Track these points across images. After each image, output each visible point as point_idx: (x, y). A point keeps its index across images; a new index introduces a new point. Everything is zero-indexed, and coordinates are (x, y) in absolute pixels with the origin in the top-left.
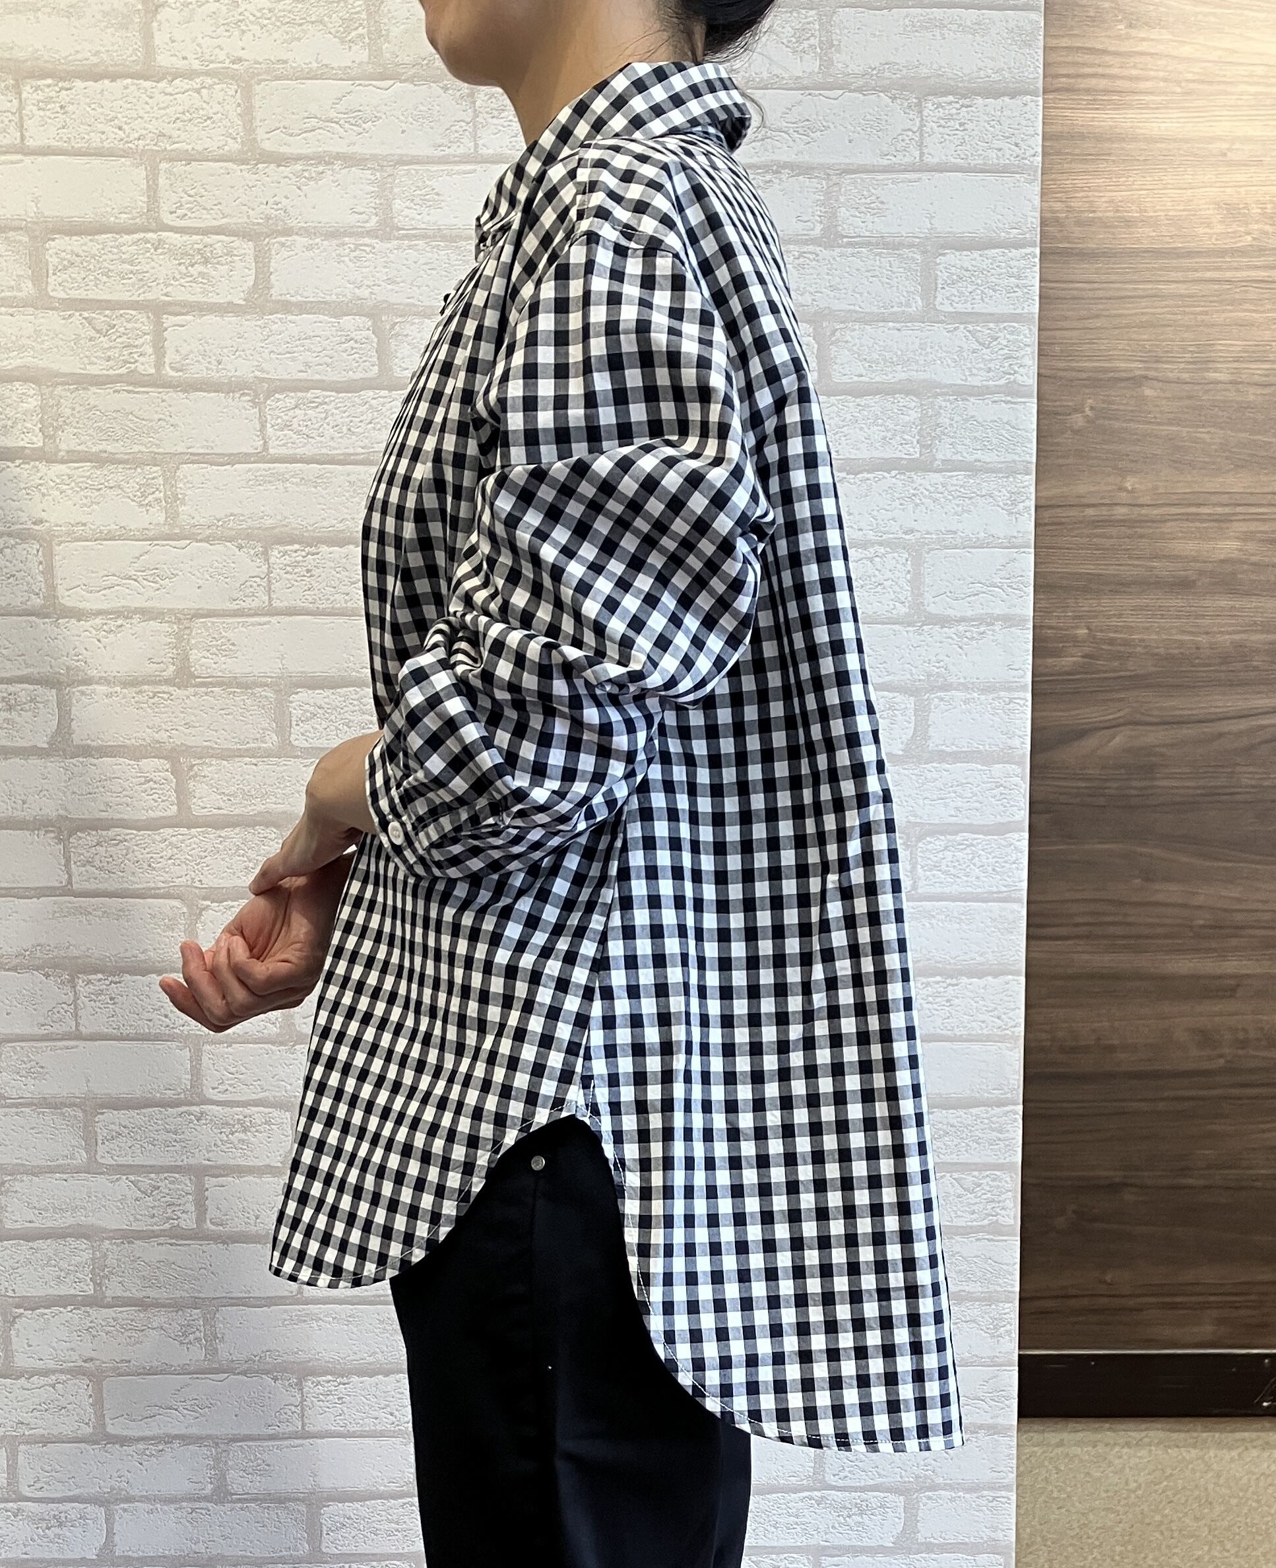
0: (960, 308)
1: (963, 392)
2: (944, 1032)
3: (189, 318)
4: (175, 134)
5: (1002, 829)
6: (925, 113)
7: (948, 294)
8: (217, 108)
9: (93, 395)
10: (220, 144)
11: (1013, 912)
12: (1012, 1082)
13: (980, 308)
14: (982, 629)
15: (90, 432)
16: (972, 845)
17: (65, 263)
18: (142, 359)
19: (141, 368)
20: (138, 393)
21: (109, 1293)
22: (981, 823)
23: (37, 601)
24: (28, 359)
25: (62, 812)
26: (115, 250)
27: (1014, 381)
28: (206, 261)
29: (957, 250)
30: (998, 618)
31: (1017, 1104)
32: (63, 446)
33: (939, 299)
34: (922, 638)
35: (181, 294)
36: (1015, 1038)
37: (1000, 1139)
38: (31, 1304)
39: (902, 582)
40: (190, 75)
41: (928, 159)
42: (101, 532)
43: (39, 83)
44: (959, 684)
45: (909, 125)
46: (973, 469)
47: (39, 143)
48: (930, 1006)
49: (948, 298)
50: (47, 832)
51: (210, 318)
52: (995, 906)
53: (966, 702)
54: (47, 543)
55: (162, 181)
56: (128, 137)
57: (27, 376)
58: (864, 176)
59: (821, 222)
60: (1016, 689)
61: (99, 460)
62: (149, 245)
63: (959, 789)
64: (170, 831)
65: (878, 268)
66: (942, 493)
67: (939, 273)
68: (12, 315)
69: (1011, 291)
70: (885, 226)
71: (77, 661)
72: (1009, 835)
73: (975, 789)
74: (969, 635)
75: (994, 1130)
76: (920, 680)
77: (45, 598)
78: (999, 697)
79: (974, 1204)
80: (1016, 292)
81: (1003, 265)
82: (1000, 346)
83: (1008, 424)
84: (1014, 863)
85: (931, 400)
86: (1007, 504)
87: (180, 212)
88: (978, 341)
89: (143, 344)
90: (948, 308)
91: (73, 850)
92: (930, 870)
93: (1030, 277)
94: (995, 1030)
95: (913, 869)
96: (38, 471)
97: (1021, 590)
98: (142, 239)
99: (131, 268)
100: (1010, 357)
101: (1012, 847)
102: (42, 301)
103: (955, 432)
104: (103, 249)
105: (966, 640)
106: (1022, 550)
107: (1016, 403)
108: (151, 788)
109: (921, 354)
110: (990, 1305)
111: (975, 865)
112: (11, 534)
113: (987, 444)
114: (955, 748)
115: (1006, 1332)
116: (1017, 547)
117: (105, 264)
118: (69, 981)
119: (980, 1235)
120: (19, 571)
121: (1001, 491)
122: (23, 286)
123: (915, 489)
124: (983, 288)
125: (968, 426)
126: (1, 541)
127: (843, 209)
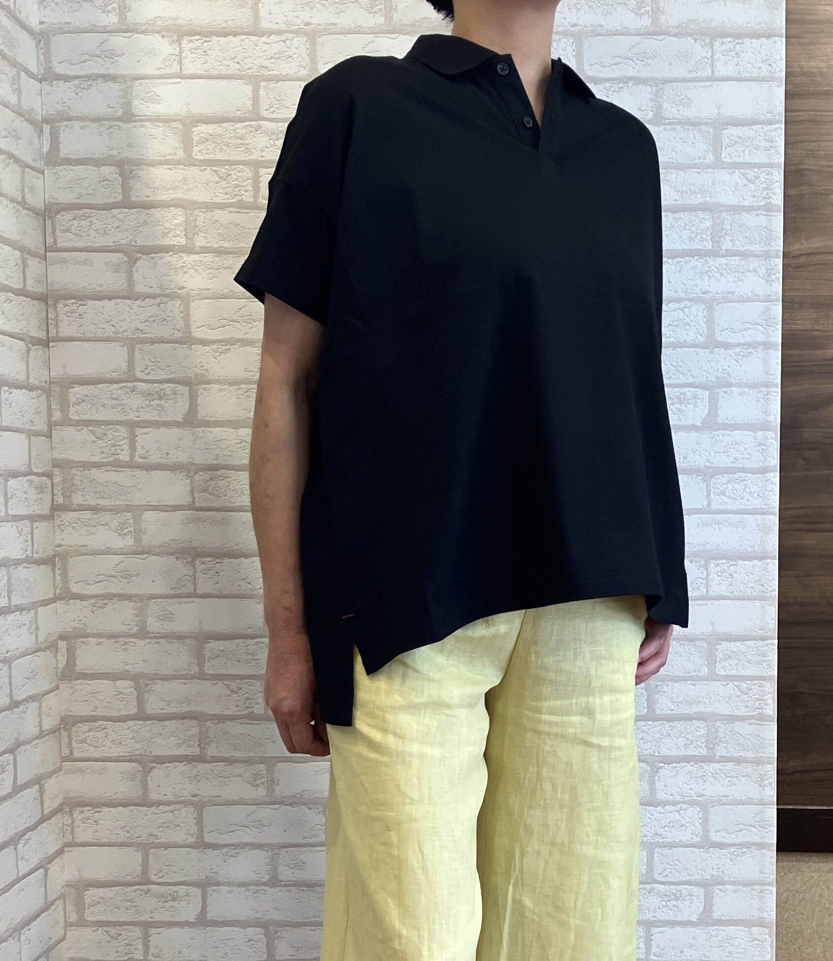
0: (737, 160)
1: (737, 209)
2: (728, 594)
4: (270, 66)
5: (764, 471)
6: (715, 48)
7: (729, 152)
8: (294, 50)
9: (218, 214)
10: (296, 71)
11: (770, 520)
12: (770, 625)
13: (748, 159)
14: (750, 350)
15: (214, 236)
16: (745, 480)
17: (203, 139)
18: (246, 194)
19: (245, 199)
20: (243, 213)
21: (209, 754)
22: (750, 467)
23: (178, 335)
24: (179, 194)
25: (190, 460)
26: (232, 132)
27: (770, 203)
29: (734, 126)
30: (760, 344)
31: (774, 639)
32: (197, 244)
33: (724, 155)
34: (713, 356)
35: (270, 156)
36: (773, 598)
37: (763, 661)
38: (161, 760)
39: (701, 323)
40: (279, 32)
41: (716, 74)
42: (219, 294)
43: (192, 38)
44: (736, 383)
45: (705, 54)
46: (744, 255)
47: (191, 72)
48: (719, 578)
49: (729, 154)
50: (181, 472)
52: (759, 516)
53: (741, 394)
54: (186, 301)
55: (261, 92)
56: (243, 67)
57: (178, 204)
58: (677, 84)
59: (652, 111)
60: (772, 386)
61: (219, 252)
62: (253, 129)
63: (736, 446)
65: (686, 137)
66: (725, 270)
67: (723, 140)
68: (171, 169)
69: (767, 149)
70: (690, 113)
71: (202, 370)
72: (767, 474)
73: (746, 446)
74: (742, 354)
75: (759, 655)
76: (712, 381)
77: (183, 333)
78: (760, 391)
79: (748, 701)
80: (769, 150)
81: (762, 134)
82: (760, 182)
83: (765, 228)
84: (771, 491)
85: (718, 214)
86: (765, 276)
87: (271, 110)
88: (747, 179)
89: (247, 185)
90: (729, 160)
91: (196, 483)
92: (719, 495)
93: (779, 141)
94: (760, 593)
95: (708, 494)
96: (182, 259)
97: (774, 327)
98: (248, 125)
99: (242, 141)
100: (767, 189)
101: (770, 482)
102: (189, 161)
103: (733, 234)
104: (226, 131)
105: (740, 357)
106: (774, 303)
107: (770, 216)
108: (245, 446)
109: (712, 187)
110: (758, 766)
111: (747, 492)
112: (165, 295)
113: (752, 240)
114: (733, 421)
115: (769, 783)
116: (772, 301)
117: (226, 140)
118: (191, 562)
119: (751, 721)
120: (169, 317)
121: (761, 268)
122: (178, 152)
123: (709, 267)
124: (750, 148)
125: (741, 229)
126: (159, 299)
127: (665, 103)
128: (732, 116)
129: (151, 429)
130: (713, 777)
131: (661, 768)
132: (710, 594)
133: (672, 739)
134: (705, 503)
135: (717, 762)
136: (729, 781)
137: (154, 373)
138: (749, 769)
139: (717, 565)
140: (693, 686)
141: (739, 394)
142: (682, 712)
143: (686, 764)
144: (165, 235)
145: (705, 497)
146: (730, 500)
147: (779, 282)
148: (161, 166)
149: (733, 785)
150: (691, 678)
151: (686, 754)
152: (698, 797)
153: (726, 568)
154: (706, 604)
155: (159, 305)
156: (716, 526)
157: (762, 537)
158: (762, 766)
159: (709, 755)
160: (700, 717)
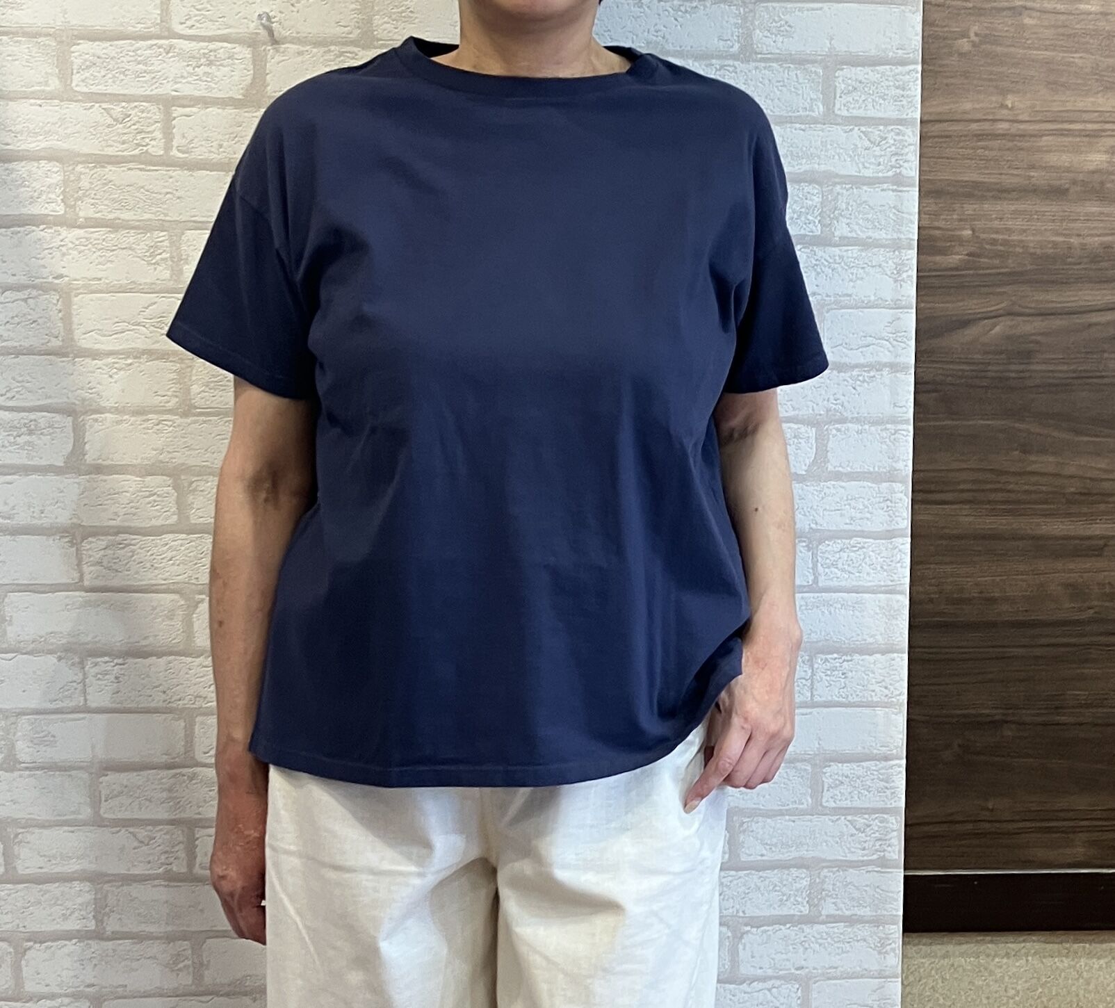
0: (855, 113)
1: (857, 182)
2: (841, 699)
3: (194, 109)
5: (890, 535)
7: (845, 102)
9: (111, 172)
11: (898, 601)
12: (896, 740)
13: (871, 113)
14: (872, 374)
15: (106, 202)
16: (864, 547)
17: (88, 63)
18: (153, 143)
19: (151, 151)
20: (149, 171)
21: (109, 929)
22: (871, 530)
23: (56, 343)
24: (53, 142)
25: (75, 520)
26: (130, 53)
27: (900, 173)
28: (210, 64)
29: (852, 66)
30: (885, 365)
31: (901, 759)
32: (82, 214)
33: (837, 106)
34: (823, 380)
35: (187, 90)
36: (901, 705)
37: (887, 788)
38: (39, 938)
42: (114, 286)
44: (853, 418)
46: (864, 244)
48: (828, 678)
49: (844, 105)
50: (61, 537)
51: (213, 110)
52: (882, 597)
53: (859, 432)
54: (66, 295)
57: (53, 156)
59: (738, 41)
60: (902, 422)
61: (114, 226)
62: (161, 50)
63: (853, 503)
64: (171, 536)
65: (786, 80)
66: (839, 263)
67: (837, 84)
68: (41, 106)
69: (896, 99)
70: (792, 46)
71: (91, 394)
72: (893, 540)
73: (866, 503)
74: (861, 378)
75: (882, 780)
76: (820, 415)
77: (63, 341)
78: (886, 429)
79: (865, 842)
80: (901, 101)
81: (890, 79)
82: (888, 145)
83: (894, 207)
84: (899, 562)
85: (830, 188)
86: (893, 273)
87: (189, 23)
88: (869, 140)
89: (154, 131)
90: (845, 113)
91: (84, 552)
92: (829, 567)
93: (913, 89)
94: (882, 698)
95: (815, 567)
96: (59, 234)
97: (904, 343)
98: (155, 45)
99: (145, 68)
100: (896, 154)
101: (897, 550)
102: (67, 95)
103: (850, 214)
104: (121, 52)
105: (858, 382)
106: (906, 310)
107: (901, 191)
108: (155, 501)
109: (822, 150)
110: (878, 927)
111: (866, 563)
112: (35, 287)
113: (877, 224)
114: (849, 469)
115: (891, 949)
116: (901, 308)
117: (123, 65)
118: (79, 663)
119: (870, 868)
120: (41, 317)
121: (887, 263)
122: (50, 82)
123: (817, 260)
124: (873, 97)
125: (862, 209)
126: (27, 292)
127: (758, 31)
128: (851, 53)
129: (16, 477)
130: (817, 943)
131: (748, 932)
132: (815, 700)
133: (762, 895)
134: (811, 578)
135: (823, 923)
136: (838, 948)
137: (21, 397)
138: (864, 931)
139: (827, 660)
140: (793, 824)
141: (857, 432)
142: (777, 858)
143: (782, 927)
144: (33, 200)
145: (811, 571)
146: (844, 574)
147: (912, 282)
148: (25, 100)
149: (843, 952)
150: (789, 812)
151: (780, 913)
152: (797, 969)
153: (838, 664)
154: (811, 713)
155: (25, 300)
156: (825, 609)
157: (886, 623)
158: (884, 927)
159: (812, 914)
160: (801, 864)
